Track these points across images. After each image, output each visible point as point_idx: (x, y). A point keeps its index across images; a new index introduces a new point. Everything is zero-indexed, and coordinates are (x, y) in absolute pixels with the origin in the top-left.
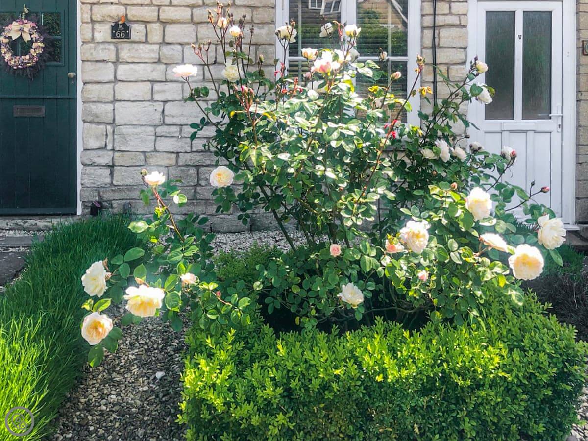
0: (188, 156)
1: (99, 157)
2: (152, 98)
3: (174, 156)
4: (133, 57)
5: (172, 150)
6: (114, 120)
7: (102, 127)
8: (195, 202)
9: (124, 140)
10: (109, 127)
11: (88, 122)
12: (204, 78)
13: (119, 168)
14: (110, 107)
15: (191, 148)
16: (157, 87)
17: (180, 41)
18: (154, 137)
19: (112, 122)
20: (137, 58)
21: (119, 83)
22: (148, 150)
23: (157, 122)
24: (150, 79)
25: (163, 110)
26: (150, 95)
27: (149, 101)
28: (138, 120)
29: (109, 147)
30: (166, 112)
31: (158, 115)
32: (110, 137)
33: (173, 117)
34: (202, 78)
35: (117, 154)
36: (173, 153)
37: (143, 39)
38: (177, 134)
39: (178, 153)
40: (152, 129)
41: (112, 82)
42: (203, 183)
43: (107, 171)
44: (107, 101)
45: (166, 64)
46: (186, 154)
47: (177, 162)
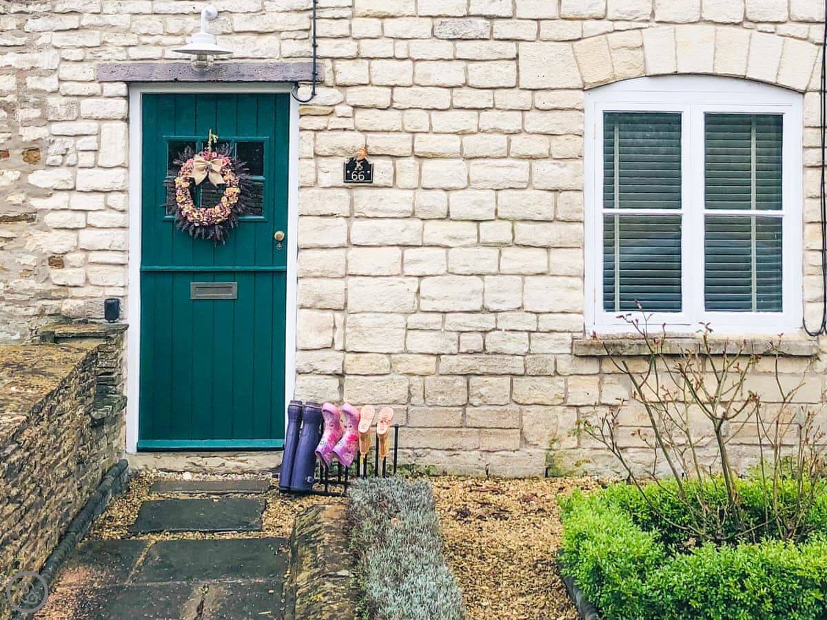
0: (454, 359)
1: (324, 361)
2: (403, 271)
3: (434, 359)
4: (376, 210)
5: (430, 351)
6: (346, 304)
7: (329, 314)
8: (464, 430)
9: (360, 335)
10: (338, 315)
11: (307, 308)
12: (478, 241)
13: (352, 377)
14: (340, 285)
15: (459, 349)
16: (410, 254)
17: (444, 186)
18: (405, 331)
19: (342, 308)
20: (381, 211)
21: (355, 249)
22: (396, 351)
23: (409, 308)
24: (400, 243)
25: (418, 291)
26: (399, 267)
27: (398, 275)
28: (382, 305)
29: (339, 346)
30: (422, 293)
31: (411, 297)
32: (339, 331)
33: (433, 299)
34: (476, 240)
35: (350, 357)
36: (432, 354)
37: (390, 182)
38: (438, 327)
39: (438, 355)
40: (401, 318)
41: (344, 247)
42: (476, 401)
43: (335, 383)
44: (336, 275)
45: (423, 219)
46: (451, 357)
47: (437, 368)
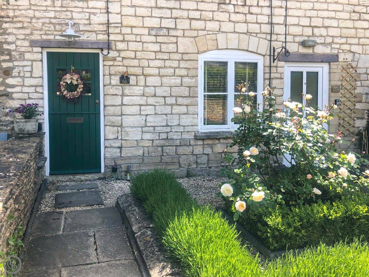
0: (158, 142)
1: (115, 143)
2: (140, 113)
3: (151, 141)
4: (131, 93)
5: (150, 139)
6: (122, 124)
7: (116, 128)
8: (161, 164)
9: (127, 134)
10: (119, 128)
11: (108, 126)
12: (165, 104)
13: (124, 148)
14: (120, 118)
15: (159, 138)
16: (143, 108)
17: (153, 85)
18: (141, 133)
19: (120, 125)
20: (133, 93)
21: (124, 106)
22: (139, 139)
23: (143, 125)
24: (139, 104)
25: (146, 120)
26: (139, 112)
27: (139, 115)
28: (134, 124)
29: (120, 138)
30: (147, 120)
31: (143, 122)
32: (120, 133)
33: (151, 122)
34: (164, 103)
35: (123, 142)
36: (150, 140)
37: (135, 84)
38: (152, 131)
39: (153, 140)
40: (140, 129)
41: (120, 105)
42: (165, 154)
43: (119, 150)
44: (118, 115)
45: (146, 96)
46: (157, 141)
47: (152, 145)
